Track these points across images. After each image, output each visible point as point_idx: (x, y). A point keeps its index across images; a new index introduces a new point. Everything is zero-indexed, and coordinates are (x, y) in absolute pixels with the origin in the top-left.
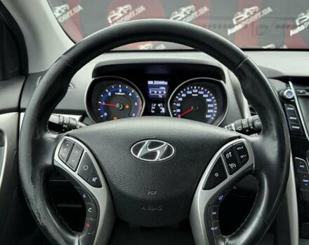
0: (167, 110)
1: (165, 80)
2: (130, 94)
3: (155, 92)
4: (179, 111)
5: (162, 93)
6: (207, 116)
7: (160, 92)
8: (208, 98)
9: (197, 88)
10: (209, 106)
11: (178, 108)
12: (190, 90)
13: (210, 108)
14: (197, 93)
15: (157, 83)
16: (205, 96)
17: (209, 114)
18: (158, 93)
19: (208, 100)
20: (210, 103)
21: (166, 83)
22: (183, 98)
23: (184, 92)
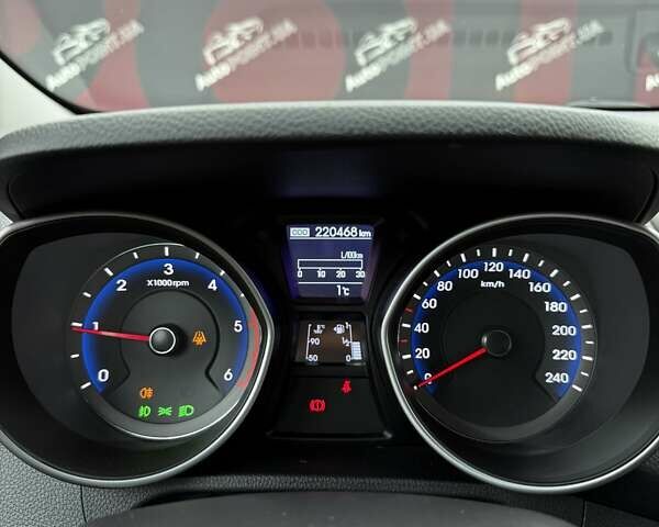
0: (372, 350)
1: (361, 222)
2: (213, 285)
3: (321, 274)
4: (424, 353)
5: (351, 276)
6: (551, 378)
7: (341, 274)
8: (550, 298)
9: (501, 257)
10: (558, 330)
11: (423, 340)
12: (471, 263)
13: (564, 343)
14: (503, 276)
15: (326, 233)
16: (535, 288)
17: (559, 367)
18: (331, 276)
19: (553, 307)
20: (559, 319)
21: (366, 235)
22: (441, 296)
23: (447, 275)
